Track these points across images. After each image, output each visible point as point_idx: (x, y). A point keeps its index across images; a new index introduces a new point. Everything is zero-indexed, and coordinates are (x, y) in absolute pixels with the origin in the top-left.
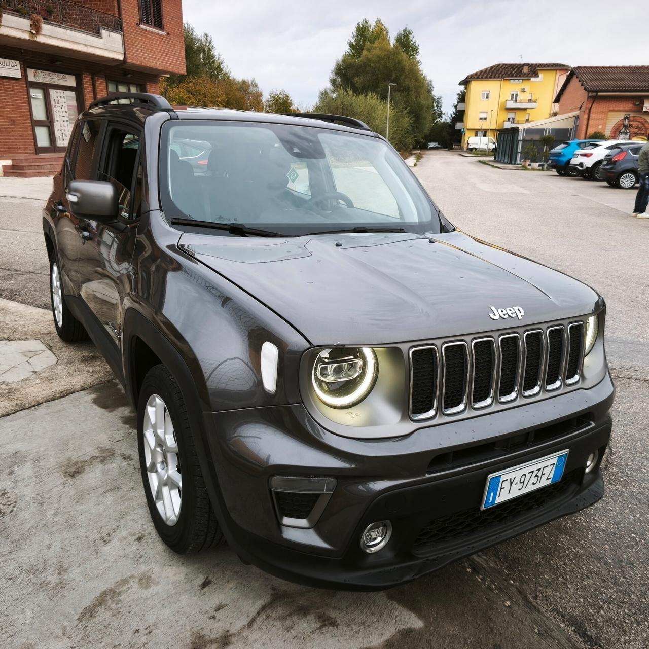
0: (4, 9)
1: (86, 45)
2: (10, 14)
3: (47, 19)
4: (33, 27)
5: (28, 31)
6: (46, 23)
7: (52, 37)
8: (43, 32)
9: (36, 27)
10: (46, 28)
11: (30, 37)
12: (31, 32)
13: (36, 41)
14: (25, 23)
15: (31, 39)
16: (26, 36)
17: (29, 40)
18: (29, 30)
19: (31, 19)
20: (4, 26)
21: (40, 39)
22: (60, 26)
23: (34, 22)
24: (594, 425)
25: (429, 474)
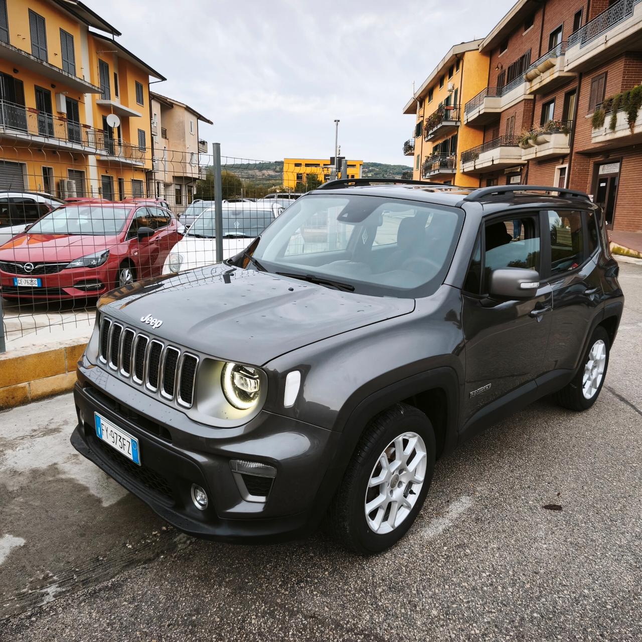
24: (171, 445)
25: (85, 390)
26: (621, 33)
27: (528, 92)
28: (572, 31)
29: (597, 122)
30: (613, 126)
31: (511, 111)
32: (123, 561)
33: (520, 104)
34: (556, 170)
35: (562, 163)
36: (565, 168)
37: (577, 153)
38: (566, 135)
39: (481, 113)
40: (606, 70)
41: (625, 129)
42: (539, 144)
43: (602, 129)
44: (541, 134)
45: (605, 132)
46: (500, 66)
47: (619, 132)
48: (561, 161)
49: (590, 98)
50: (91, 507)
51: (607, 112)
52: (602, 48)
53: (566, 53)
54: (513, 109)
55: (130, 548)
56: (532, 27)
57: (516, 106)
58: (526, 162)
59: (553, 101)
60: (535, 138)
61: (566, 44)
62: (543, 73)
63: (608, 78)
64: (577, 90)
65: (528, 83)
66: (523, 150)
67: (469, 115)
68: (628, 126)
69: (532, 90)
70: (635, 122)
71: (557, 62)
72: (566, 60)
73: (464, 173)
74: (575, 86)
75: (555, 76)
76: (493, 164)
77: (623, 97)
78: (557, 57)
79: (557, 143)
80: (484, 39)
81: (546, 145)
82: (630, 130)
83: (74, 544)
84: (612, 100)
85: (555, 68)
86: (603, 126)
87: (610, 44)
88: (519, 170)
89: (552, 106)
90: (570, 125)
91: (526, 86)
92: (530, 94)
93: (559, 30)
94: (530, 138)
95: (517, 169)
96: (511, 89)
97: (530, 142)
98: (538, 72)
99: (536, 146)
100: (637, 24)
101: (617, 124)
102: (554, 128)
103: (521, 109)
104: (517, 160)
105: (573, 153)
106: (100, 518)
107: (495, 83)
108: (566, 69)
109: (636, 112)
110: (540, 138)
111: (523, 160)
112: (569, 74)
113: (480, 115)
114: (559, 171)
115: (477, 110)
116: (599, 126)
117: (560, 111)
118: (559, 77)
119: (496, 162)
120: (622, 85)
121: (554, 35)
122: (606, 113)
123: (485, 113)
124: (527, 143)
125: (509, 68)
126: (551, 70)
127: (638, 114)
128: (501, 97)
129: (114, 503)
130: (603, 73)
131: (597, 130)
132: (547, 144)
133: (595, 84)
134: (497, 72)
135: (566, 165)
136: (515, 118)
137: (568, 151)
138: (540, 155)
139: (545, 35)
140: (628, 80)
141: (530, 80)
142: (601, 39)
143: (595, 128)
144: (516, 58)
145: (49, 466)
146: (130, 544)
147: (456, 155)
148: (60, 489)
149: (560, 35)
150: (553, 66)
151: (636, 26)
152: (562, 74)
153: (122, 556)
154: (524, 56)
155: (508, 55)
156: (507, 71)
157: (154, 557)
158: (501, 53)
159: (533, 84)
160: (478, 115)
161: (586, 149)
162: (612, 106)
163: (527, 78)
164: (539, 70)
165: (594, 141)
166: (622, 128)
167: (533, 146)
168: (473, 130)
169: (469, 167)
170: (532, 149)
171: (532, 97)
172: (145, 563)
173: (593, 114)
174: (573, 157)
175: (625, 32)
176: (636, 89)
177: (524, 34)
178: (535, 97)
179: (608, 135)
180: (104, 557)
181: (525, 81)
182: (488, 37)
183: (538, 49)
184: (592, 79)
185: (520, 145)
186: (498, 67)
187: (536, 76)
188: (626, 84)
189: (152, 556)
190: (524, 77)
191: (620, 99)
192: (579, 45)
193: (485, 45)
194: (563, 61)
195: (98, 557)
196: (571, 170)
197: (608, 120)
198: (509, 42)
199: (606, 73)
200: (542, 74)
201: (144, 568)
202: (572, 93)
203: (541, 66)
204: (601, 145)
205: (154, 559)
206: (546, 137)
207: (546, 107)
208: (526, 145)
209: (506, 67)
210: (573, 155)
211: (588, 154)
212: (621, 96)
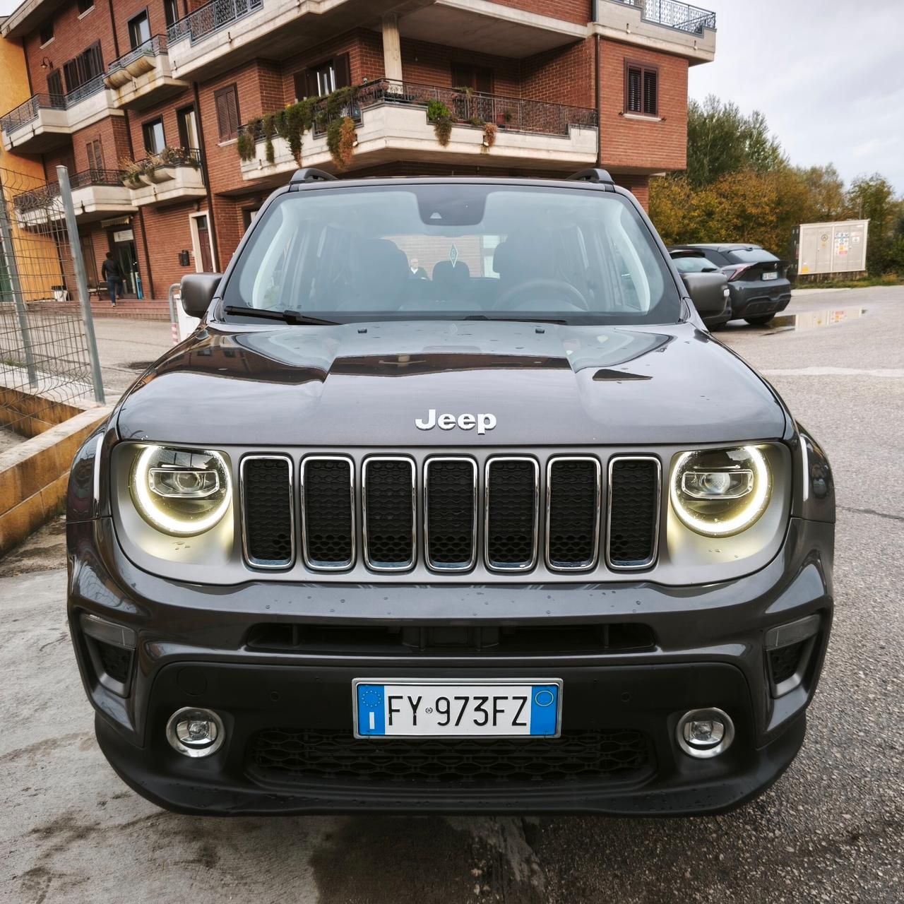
0: (454, 122)
1: (548, 151)
2: (461, 127)
3: (504, 127)
4: (486, 138)
5: (480, 144)
6: (502, 132)
7: (508, 147)
8: (497, 142)
9: (490, 138)
10: (501, 137)
11: (482, 150)
12: (483, 144)
13: (488, 155)
14: (477, 135)
15: (483, 153)
16: (477, 150)
17: (481, 154)
18: (482, 142)
19: (484, 130)
20: (453, 142)
21: (494, 151)
22: (518, 132)
23: (487, 132)
24: (659, 652)
25: (246, 650)
26: (251, 30)
27: (116, 104)
28: (164, 21)
29: (246, 151)
30: (271, 157)
31: (92, 132)
33: (104, 122)
34: (191, 220)
35: (198, 210)
36: (205, 216)
37: (217, 195)
38: (197, 170)
39: (38, 132)
40: (233, 82)
41: (289, 161)
42: (157, 181)
43: (255, 161)
44: (159, 166)
45: (261, 164)
46: (47, 63)
47: (280, 165)
48: (196, 207)
49: (219, 119)
51: (257, 138)
52: (226, 49)
53: (169, 51)
54: (94, 129)
56: (92, 8)
57: (98, 125)
58: (137, 209)
59: (159, 120)
60: (151, 173)
61: (164, 42)
62: (137, 77)
63: (239, 93)
64: (195, 107)
65: (112, 92)
66: (131, 190)
67: (14, 135)
68: (293, 157)
69: (123, 102)
70: (300, 152)
71: (158, 62)
72: (171, 61)
73: (27, 229)
74: (189, 101)
75: (160, 82)
76: (84, 213)
77: (275, 119)
78: (155, 56)
79: (185, 181)
80: (9, 17)
81: (170, 183)
82: (295, 162)
84: (259, 121)
85: (155, 71)
86: (254, 156)
87: (238, 43)
88: (127, 221)
89: (158, 129)
90: (196, 155)
91: (109, 98)
92: (120, 108)
93: (143, 16)
94: (142, 173)
95: (126, 219)
96: (79, 98)
97: (144, 178)
98: (128, 76)
99: (153, 185)
100: (272, 20)
101: (276, 154)
102: (177, 159)
103: (108, 131)
104: (121, 206)
105: (212, 195)
107: (44, 88)
108: (175, 75)
109: (299, 139)
110: (160, 173)
111: (134, 206)
112: (179, 83)
113: (36, 137)
114: (195, 221)
115: (28, 128)
116: (249, 157)
117: (175, 135)
118: (164, 87)
119: (88, 210)
120: (262, 103)
121: (134, 24)
122: (255, 139)
123: (45, 134)
124: (138, 180)
125: (66, 67)
126: (149, 74)
127: (302, 141)
128: (65, 110)
130: (231, 85)
131: (248, 162)
132: (172, 182)
133: (222, 99)
134: (44, 72)
135: (206, 213)
136: (100, 142)
137: (203, 192)
138: (161, 197)
139: (118, 23)
140: (267, 97)
141: (116, 86)
142: (222, 36)
143: (244, 160)
144: (75, 53)
149: (144, 26)
150: (151, 68)
151: (272, 23)
152: (169, 82)
154: (88, 52)
155: (57, 46)
156: (62, 71)
158: (43, 43)
159: (123, 93)
160: (31, 135)
161: (230, 189)
162: (262, 131)
163: (110, 82)
164: (129, 73)
165: (246, 177)
166: (283, 159)
167: (148, 185)
168: (23, 160)
169: (36, 217)
170: (146, 189)
171: (121, 113)
173: (234, 140)
174: (213, 201)
175: (258, 30)
176: (292, 108)
177: (80, 17)
178: (126, 112)
179: (265, 170)
181: (107, 88)
182: (14, 16)
183: (113, 42)
184: (215, 92)
185: (126, 182)
186: (44, 64)
187: (126, 81)
188: (266, 103)
190: (106, 81)
191: (271, 122)
192: (187, 42)
193: (12, 27)
194: (166, 63)
196: (215, 219)
197: (261, 149)
198: (55, 27)
199: (235, 85)
200: (134, 80)
202: (182, 113)
203: (132, 68)
204: (252, 183)
206: (169, 172)
207: (148, 129)
208: (138, 185)
209: (59, 64)
210: (213, 198)
211: (232, 197)
212: (273, 117)
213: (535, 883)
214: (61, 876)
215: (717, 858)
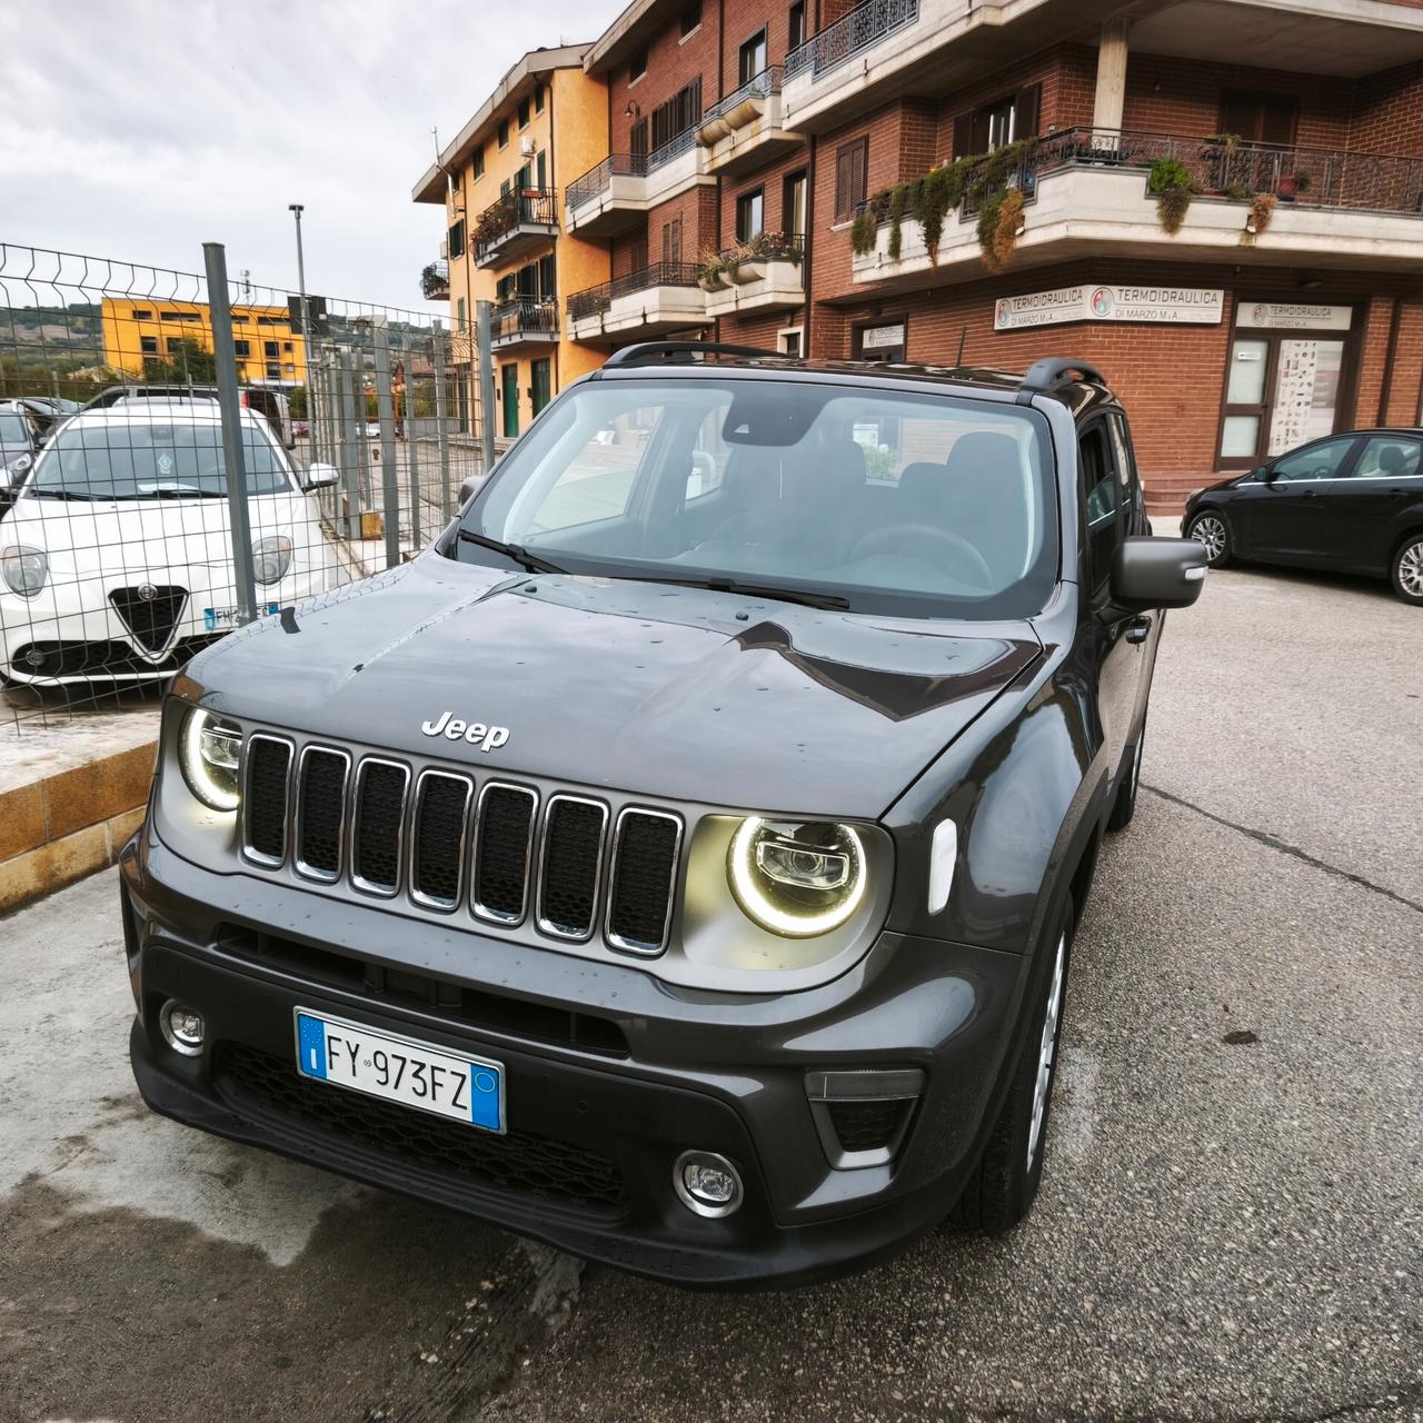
0: (1196, 193)
1: (1375, 240)
2: (1209, 201)
3: (1292, 200)
4: (1253, 220)
5: (1239, 230)
6: (1286, 208)
7: (1294, 233)
8: (1273, 226)
9: (1260, 220)
10: (1282, 217)
11: (1242, 240)
12: (1246, 230)
13: (1252, 248)
14: (1238, 214)
15: (1243, 244)
16: (1233, 240)
17: (1239, 246)
18: (1244, 227)
19: (1251, 205)
20: (1189, 227)
21: (1265, 241)
22: (1319, 207)
23: (1257, 210)
24: (628, 1063)
25: (214, 948)
26: (897, 55)
27: (707, 169)
28: (787, 44)
29: (862, 241)
30: (895, 250)
31: (672, 208)
32: (437, 1404)
33: (688, 194)
34: (779, 338)
35: (791, 325)
36: (799, 334)
37: (819, 303)
38: (796, 266)
39: (607, 208)
40: (865, 133)
41: (920, 257)
42: (742, 282)
43: (873, 254)
44: (746, 261)
45: (880, 261)
46: (633, 109)
47: (907, 262)
48: (788, 321)
49: (838, 190)
50: (246, 1276)
51: (880, 221)
52: (858, 85)
53: (783, 90)
54: (676, 204)
55: (435, 1364)
56: (698, 27)
57: (680, 198)
58: (713, 320)
59: (758, 192)
60: (734, 269)
61: (781, 73)
62: (737, 129)
63: (870, 150)
64: (809, 171)
65: (704, 150)
66: (707, 294)
67: (580, 212)
68: (926, 251)
69: (716, 166)
70: (938, 242)
71: (766, 107)
72: (784, 106)
73: (578, 342)
74: (802, 163)
75: (765, 137)
76: (645, 323)
77: (911, 191)
78: (764, 97)
79: (778, 282)
80: (594, 44)
81: (757, 285)
82: (929, 258)
83: (276, 1393)
84: (888, 195)
85: (761, 120)
86: (873, 249)
87: (875, 76)
88: (699, 337)
89: (757, 202)
90: (800, 243)
91: (699, 157)
92: (711, 173)
93: (759, 38)
94: (723, 270)
95: (696, 334)
96: (664, 160)
97: (724, 277)
98: (725, 127)
99: (736, 287)
100: (928, 38)
101: (904, 246)
102: (771, 250)
103: (692, 207)
104: (693, 315)
105: (813, 303)
106: (295, 1302)
107: (625, 145)
108: (787, 125)
109: (939, 222)
110: (745, 270)
111: (708, 316)
112: (791, 137)
113: (603, 215)
114: (785, 341)
115: (595, 203)
116: (866, 249)
117: (777, 214)
118: (771, 142)
119: (650, 319)
120: (901, 165)
121: (748, 49)
122: (878, 222)
123: (614, 211)
124: (717, 279)
125: (655, 114)
126: (753, 125)
127: (942, 226)
128: (645, 176)
129: (302, 1249)
130: (860, 139)
131: (863, 257)
132: (760, 282)
133: (846, 160)
134: (627, 121)
135: (800, 329)
136: (681, 224)
137: (801, 299)
138: (744, 305)
139: (727, 48)
140: (910, 155)
141: (709, 143)
142: (854, 66)
143: (859, 253)
144: (669, 94)
145: (18, 1186)
146: (430, 1351)
147: (554, 299)
148: (106, 1247)
149: (760, 51)
150: (757, 116)
151: (927, 44)
152: (778, 135)
153: (429, 1392)
154: (684, 92)
155: (648, 84)
156: (650, 120)
157: (507, 1369)
158: (632, 80)
159: (716, 153)
160: (598, 213)
161: (837, 295)
162: (891, 209)
163: (702, 137)
164: (728, 123)
165: (858, 279)
166: (912, 253)
167: (729, 287)
168: (586, 247)
169: (589, 327)
170: (727, 291)
171: (712, 181)
172: (496, 1393)
173: (850, 223)
174: (812, 312)
175: (905, 54)
176: (936, 174)
177: (682, 42)
178: (719, 181)
179: (885, 268)
180: (385, 1408)
181: (698, 145)
182: (601, 43)
183: (717, 77)
184: (838, 149)
185: (702, 282)
186: (629, 110)
187: (723, 135)
188: (906, 166)
189: (502, 1368)
190: (697, 136)
191: (904, 195)
192: (809, 75)
193: (597, 58)
194: (776, 107)
195: (368, 1412)
196: (811, 338)
197: (883, 236)
198: (649, 55)
199: (866, 138)
200: (734, 133)
201: (503, 1407)
202: (791, 181)
203: (732, 116)
204: (868, 287)
205: (511, 1375)
206: (757, 268)
207: (744, 203)
208: (716, 286)
209: (647, 111)
210: (812, 307)
211: (840, 307)
212: (907, 188)
213: (552, 1322)
214: (95, 1150)
215: (792, 1371)
